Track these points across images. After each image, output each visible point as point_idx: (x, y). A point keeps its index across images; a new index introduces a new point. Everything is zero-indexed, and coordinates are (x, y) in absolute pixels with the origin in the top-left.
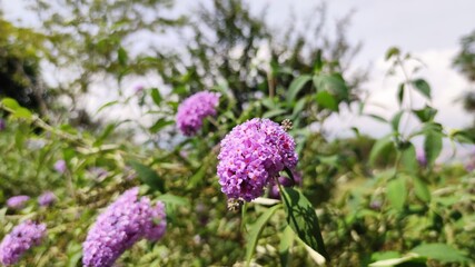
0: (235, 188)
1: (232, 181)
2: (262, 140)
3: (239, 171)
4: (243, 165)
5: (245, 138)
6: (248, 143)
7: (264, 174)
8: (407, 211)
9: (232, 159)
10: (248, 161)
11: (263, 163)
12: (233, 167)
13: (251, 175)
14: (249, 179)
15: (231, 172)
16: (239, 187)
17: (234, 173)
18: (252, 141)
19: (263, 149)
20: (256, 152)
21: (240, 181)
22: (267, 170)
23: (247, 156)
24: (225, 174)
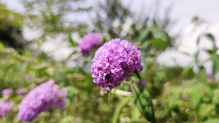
0: (101, 79)
1: (100, 75)
2: (121, 50)
3: (105, 68)
4: (108, 64)
5: (110, 48)
6: (112, 51)
7: (121, 71)
8: (202, 102)
9: (100, 61)
10: (110, 62)
11: (121, 64)
12: (101, 65)
13: (113, 71)
14: (111, 73)
15: (100, 69)
16: (104, 78)
17: (101, 69)
18: (114, 50)
19: (121, 55)
20: (116, 57)
21: (105, 74)
22: (123, 69)
23: (110, 59)
24: (96, 70)
